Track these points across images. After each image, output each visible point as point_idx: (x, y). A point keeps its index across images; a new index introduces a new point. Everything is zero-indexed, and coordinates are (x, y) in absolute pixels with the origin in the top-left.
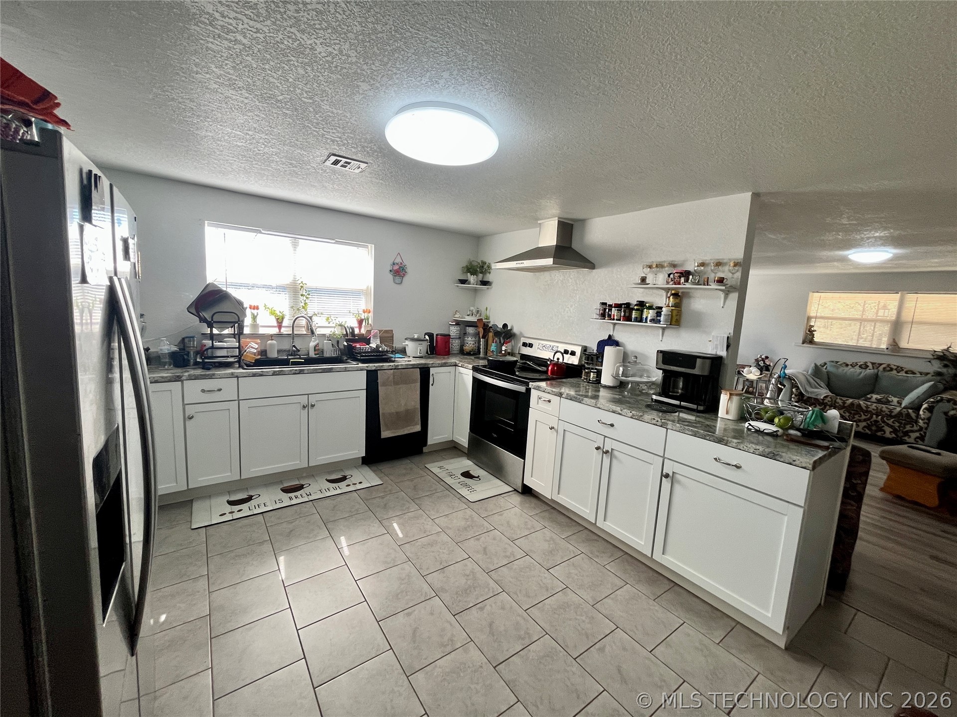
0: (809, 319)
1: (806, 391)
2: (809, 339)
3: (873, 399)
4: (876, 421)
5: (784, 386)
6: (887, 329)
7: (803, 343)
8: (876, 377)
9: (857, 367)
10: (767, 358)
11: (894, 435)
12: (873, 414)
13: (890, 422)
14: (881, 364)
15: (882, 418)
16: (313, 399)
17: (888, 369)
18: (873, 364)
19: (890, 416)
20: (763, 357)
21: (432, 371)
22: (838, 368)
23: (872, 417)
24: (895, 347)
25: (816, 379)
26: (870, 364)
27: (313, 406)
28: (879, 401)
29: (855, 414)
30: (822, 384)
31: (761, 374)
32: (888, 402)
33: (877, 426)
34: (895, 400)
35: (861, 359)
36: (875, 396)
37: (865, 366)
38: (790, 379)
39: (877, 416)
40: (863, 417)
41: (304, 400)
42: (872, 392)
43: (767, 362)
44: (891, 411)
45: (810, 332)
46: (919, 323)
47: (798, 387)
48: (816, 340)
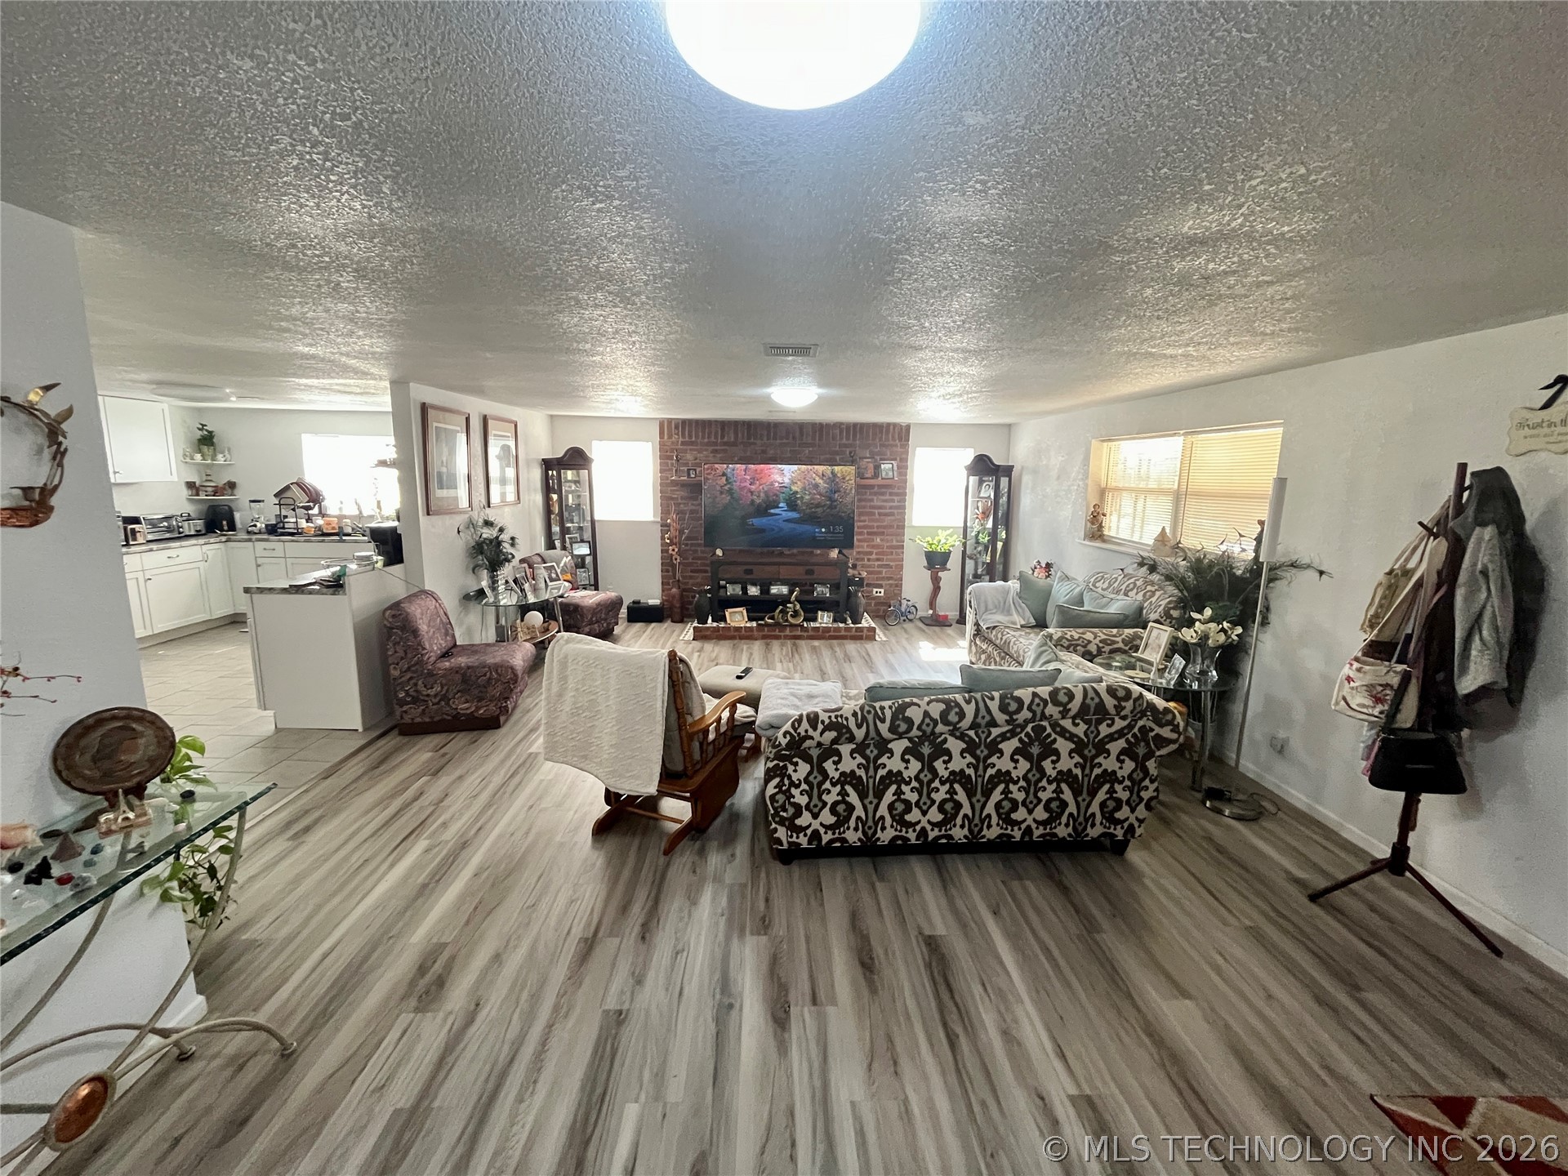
0: (1102, 493)
1: (981, 617)
6: (1165, 506)
7: (1089, 535)
10: (1049, 566)
20: (1042, 563)
30: (1023, 610)
38: (973, 596)
46: (1195, 494)
47: (976, 609)
48: (1105, 531)
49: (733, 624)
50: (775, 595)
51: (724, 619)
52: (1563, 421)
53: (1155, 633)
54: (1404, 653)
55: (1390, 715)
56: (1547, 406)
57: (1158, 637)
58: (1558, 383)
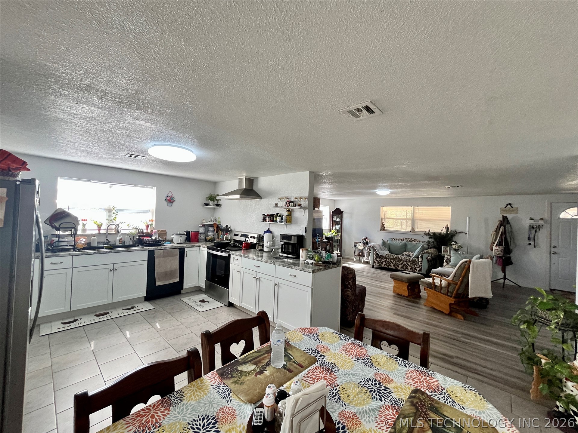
0: (382, 219)
1: (379, 253)
2: (383, 229)
3: (405, 255)
4: (405, 264)
5: (371, 251)
6: (410, 222)
7: (381, 230)
8: (406, 245)
9: (400, 241)
10: (367, 238)
11: (411, 270)
12: (403, 261)
13: (409, 264)
14: (408, 239)
15: (407, 263)
16: (116, 266)
17: (411, 240)
18: (406, 238)
19: (410, 261)
20: (365, 238)
21: (186, 250)
22: (392, 241)
23: (403, 262)
24: (413, 230)
25: (384, 247)
26: (405, 239)
27: (116, 270)
28: (407, 255)
29: (397, 262)
30: (386, 249)
31: (364, 246)
32: (409, 256)
33: (405, 266)
34: (412, 254)
35: (402, 237)
36: (405, 253)
37: (403, 240)
38: (373, 247)
39: (405, 261)
40: (400, 263)
41: (111, 267)
42: (405, 251)
43: (367, 240)
44: (410, 259)
45: (383, 225)
46: (421, 220)
47: (376, 251)
48: (385, 228)
52: (509, 210)
53: (444, 248)
54: (499, 244)
55: (504, 254)
56: (505, 208)
57: (446, 249)
58: (508, 205)
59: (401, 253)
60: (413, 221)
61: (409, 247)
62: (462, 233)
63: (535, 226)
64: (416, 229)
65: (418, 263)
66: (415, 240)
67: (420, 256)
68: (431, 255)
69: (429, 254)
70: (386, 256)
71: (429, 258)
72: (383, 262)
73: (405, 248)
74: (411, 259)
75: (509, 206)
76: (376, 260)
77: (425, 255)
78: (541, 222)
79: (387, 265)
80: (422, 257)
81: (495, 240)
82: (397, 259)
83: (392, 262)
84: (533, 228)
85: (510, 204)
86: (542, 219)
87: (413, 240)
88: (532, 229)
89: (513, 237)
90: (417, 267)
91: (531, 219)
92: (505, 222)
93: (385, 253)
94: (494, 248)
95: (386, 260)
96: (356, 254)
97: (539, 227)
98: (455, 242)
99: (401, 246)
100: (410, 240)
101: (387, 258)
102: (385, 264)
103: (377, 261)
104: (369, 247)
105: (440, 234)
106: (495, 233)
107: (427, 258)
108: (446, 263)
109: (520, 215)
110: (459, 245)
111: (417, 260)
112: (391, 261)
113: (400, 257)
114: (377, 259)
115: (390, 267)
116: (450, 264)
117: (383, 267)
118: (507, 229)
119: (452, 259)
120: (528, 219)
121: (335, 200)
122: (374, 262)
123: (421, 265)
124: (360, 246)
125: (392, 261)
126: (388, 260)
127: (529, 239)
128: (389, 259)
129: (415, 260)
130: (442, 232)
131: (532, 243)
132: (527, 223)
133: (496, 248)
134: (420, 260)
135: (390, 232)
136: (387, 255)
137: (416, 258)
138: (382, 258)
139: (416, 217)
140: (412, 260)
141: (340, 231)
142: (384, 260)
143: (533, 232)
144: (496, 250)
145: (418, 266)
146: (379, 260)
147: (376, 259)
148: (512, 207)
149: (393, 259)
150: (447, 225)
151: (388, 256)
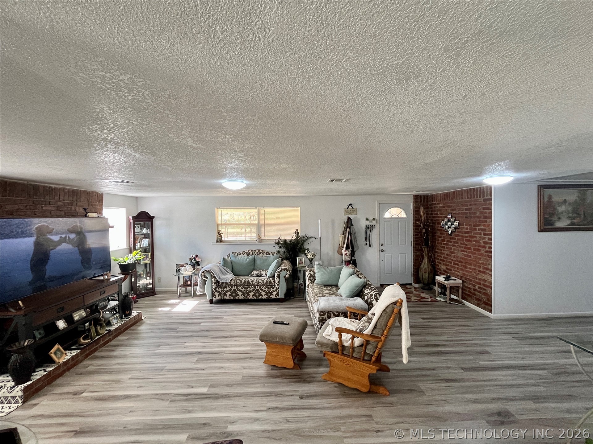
0: (218, 225)
1: (220, 278)
2: (220, 240)
3: (255, 275)
4: (258, 290)
5: (207, 278)
6: (255, 229)
7: (217, 242)
8: (254, 260)
9: (245, 255)
10: (197, 256)
11: (266, 296)
12: (255, 286)
13: (263, 288)
14: (255, 251)
15: (260, 287)
17: (259, 253)
18: (252, 251)
19: (263, 285)
20: (194, 256)
22: (235, 257)
23: (255, 288)
24: (260, 239)
25: (225, 268)
26: (250, 251)
28: (257, 276)
29: (247, 288)
30: (229, 271)
31: (194, 269)
32: (261, 276)
33: (258, 293)
34: (264, 272)
35: (246, 249)
36: (255, 273)
37: (248, 254)
38: (210, 272)
39: (258, 286)
40: (252, 289)
42: (253, 270)
43: (197, 259)
44: (263, 282)
45: (220, 234)
46: (268, 224)
47: (215, 277)
48: (223, 239)
49: (62, 361)
50: (78, 321)
51: (52, 361)
52: (351, 211)
53: (300, 259)
54: (347, 248)
55: (351, 258)
56: (348, 208)
57: (301, 260)
58: (349, 205)
59: (249, 274)
60: (259, 226)
61: (258, 262)
62: (312, 237)
63: (369, 226)
64: (263, 238)
65: (274, 285)
66: (263, 252)
67: (276, 275)
68: (290, 272)
69: (287, 271)
70: (230, 282)
71: (287, 276)
72: (227, 292)
73: (253, 265)
74: (265, 281)
75: (350, 207)
76: (216, 291)
77: (283, 273)
78: (374, 222)
79: (233, 296)
80: (279, 277)
81: (344, 244)
82: (247, 285)
83: (240, 290)
84: (368, 228)
85: (351, 205)
86: (374, 219)
87: (261, 251)
88: (367, 230)
89: (355, 240)
90: (273, 291)
91: (367, 220)
92: (349, 223)
93: (229, 277)
94: (344, 252)
95: (231, 289)
96: (181, 282)
97: (372, 227)
98: (308, 250)
99: (248, 263)
100: (257, 253)
101: (232, 286)
102: (230, 295)
103: (218, 292)
104: (204, 272)
105: (291, 241)
106: (343, 236)
107: (285, 277)
108: (310, 282)
109: (358, 216)
110: (313, 253)
111: (272, 281)
112: (238, 289)
113: (250, 281)
114: (217, 289)
115: (237, 298)
116: (316, 282)
117: (228, 300)
118: (351, 231)
119: (317, 276)
120: (365, 219)
121: (137, 198)
122: (213, 295)
123: (277, 287)
124: (187, 271)
125: (240, 288)
126: (233, 288)
127: (366, 239)
128: (234, 286)
129: (270, 282)
130: (293, 238)
131: (368, 243)
132: (363, 223)
133: (346, 253)
134: (276, 281)
135: (230, 243)
136: (231, 280)
137: (271, 279)
138: (225, 287)
139: (262, 221)
140: (267, 281)
141: (151, 249)
142: (228, 289)
143: (368, 231)
144: (346, 254)
145: (275, 289)
146: (220, 290)
147: (215, 289)
148: (353, 208)
149: (241, 285)
150: (297, 230)
151: (233, 281)
